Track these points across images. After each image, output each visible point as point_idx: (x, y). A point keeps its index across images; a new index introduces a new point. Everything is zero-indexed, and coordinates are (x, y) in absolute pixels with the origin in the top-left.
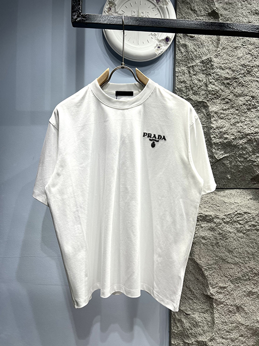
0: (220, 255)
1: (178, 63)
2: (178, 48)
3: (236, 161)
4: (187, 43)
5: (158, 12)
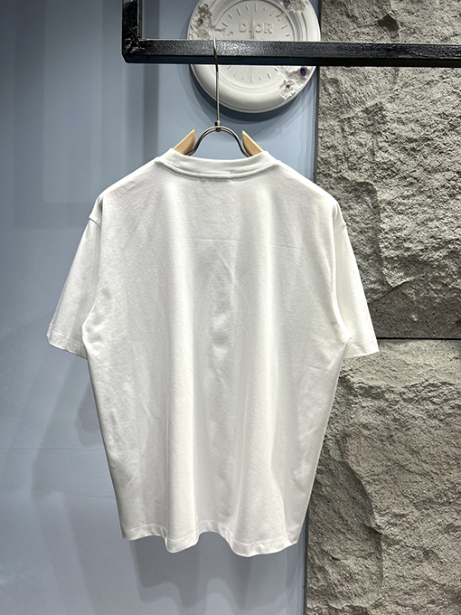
0: (394, 457)
1: (324, 113)
2: (324, 85)
3: (428, 290)
4: (339, 77)
5: (288, 24)
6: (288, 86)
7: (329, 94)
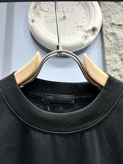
1: (108, 51)
2: (106, 36)
4: (115, 32)
5: (83, 7)
6: (86, 37)
7: (111, 41)
